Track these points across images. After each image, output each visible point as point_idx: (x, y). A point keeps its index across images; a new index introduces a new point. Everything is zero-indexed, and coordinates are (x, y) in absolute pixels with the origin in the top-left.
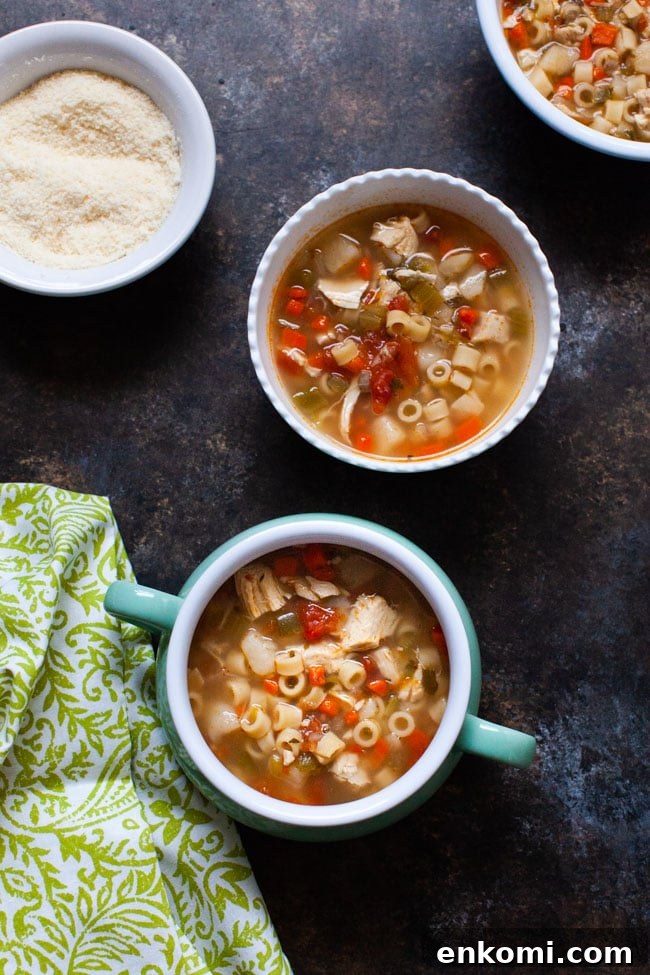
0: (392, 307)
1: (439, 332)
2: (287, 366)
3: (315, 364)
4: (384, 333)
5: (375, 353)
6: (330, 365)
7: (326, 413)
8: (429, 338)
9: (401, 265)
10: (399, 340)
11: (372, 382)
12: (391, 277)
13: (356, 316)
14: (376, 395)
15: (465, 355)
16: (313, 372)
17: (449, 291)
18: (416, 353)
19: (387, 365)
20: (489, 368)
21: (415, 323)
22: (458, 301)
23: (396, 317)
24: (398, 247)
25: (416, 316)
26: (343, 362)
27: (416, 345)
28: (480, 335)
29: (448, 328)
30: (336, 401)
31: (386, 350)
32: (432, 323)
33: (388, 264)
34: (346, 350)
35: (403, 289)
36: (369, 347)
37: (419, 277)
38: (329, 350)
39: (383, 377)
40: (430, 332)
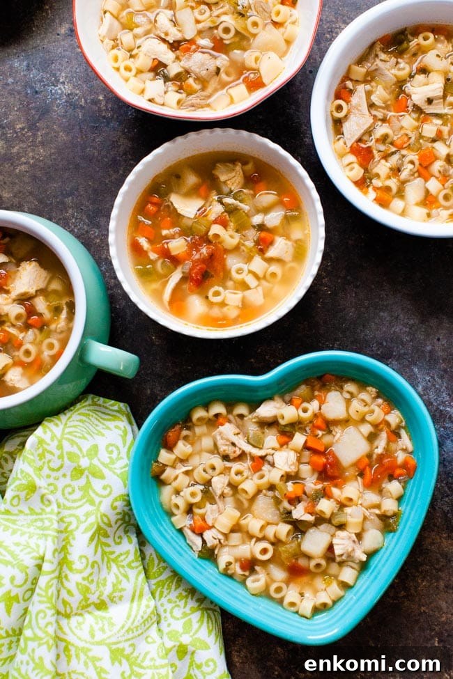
0: (215, 222)
1: (243, 245)
2: (136, 248)
3: (155, 251)
4: (205, 239)
5: (198, 251)
6: (166, 254)
7: (156, 286)
8: (237, 248)
9: (228, 195)
10: (215, 245)
11: (191, 270)
12: (220, 201)
13: (190, 223)
14: (192, 280)
15: (258, 264)
16: (153, 256)
17: (257, 219)
18: (225, 256)
19: (203, 261)
20: (274, 275)
21: (229, 237)
22: (261, 227)
23: (216, 229)
24: (228, 182)
25: (231, 231)
26: (174, 253)
27: (226, 251)
28: (271, 253)
29: (250, 244)
30: (165, 277)
31: (204, 250)
32: (241, 238)
33: (219, 192)
34: (178, 245)
35: (226, 211)
36: (194, 246)
37: (237, 206)
38: (167, 243)
39: (198, 268)
40: (239, 244)
